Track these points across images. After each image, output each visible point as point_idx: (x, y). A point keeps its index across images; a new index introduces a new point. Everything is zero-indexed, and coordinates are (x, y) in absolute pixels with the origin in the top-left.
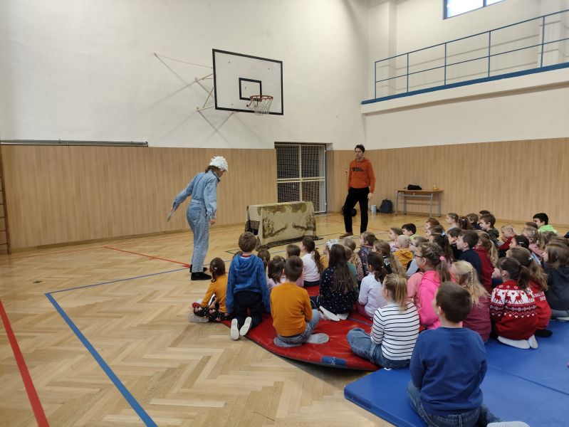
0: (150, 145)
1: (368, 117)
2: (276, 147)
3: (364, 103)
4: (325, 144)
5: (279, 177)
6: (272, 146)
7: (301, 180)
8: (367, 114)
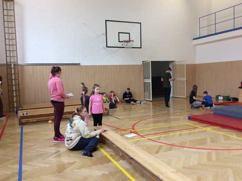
0: (81, 64)
2: (143, 63)
3: (194, 39)
8: (196, 45)
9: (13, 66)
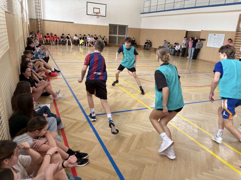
0: (74, 23)
1: (143, 18)
2: (109, 25)
3: (141, 14)
4: (127, 26)
5: (109, 34)
6: (108, 25)
7: (117, 35)
8: (142, 17)
9: (39, 21)
